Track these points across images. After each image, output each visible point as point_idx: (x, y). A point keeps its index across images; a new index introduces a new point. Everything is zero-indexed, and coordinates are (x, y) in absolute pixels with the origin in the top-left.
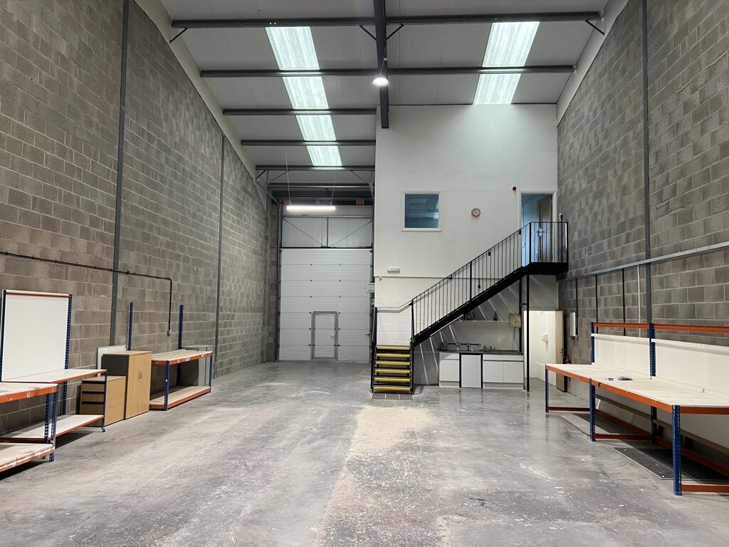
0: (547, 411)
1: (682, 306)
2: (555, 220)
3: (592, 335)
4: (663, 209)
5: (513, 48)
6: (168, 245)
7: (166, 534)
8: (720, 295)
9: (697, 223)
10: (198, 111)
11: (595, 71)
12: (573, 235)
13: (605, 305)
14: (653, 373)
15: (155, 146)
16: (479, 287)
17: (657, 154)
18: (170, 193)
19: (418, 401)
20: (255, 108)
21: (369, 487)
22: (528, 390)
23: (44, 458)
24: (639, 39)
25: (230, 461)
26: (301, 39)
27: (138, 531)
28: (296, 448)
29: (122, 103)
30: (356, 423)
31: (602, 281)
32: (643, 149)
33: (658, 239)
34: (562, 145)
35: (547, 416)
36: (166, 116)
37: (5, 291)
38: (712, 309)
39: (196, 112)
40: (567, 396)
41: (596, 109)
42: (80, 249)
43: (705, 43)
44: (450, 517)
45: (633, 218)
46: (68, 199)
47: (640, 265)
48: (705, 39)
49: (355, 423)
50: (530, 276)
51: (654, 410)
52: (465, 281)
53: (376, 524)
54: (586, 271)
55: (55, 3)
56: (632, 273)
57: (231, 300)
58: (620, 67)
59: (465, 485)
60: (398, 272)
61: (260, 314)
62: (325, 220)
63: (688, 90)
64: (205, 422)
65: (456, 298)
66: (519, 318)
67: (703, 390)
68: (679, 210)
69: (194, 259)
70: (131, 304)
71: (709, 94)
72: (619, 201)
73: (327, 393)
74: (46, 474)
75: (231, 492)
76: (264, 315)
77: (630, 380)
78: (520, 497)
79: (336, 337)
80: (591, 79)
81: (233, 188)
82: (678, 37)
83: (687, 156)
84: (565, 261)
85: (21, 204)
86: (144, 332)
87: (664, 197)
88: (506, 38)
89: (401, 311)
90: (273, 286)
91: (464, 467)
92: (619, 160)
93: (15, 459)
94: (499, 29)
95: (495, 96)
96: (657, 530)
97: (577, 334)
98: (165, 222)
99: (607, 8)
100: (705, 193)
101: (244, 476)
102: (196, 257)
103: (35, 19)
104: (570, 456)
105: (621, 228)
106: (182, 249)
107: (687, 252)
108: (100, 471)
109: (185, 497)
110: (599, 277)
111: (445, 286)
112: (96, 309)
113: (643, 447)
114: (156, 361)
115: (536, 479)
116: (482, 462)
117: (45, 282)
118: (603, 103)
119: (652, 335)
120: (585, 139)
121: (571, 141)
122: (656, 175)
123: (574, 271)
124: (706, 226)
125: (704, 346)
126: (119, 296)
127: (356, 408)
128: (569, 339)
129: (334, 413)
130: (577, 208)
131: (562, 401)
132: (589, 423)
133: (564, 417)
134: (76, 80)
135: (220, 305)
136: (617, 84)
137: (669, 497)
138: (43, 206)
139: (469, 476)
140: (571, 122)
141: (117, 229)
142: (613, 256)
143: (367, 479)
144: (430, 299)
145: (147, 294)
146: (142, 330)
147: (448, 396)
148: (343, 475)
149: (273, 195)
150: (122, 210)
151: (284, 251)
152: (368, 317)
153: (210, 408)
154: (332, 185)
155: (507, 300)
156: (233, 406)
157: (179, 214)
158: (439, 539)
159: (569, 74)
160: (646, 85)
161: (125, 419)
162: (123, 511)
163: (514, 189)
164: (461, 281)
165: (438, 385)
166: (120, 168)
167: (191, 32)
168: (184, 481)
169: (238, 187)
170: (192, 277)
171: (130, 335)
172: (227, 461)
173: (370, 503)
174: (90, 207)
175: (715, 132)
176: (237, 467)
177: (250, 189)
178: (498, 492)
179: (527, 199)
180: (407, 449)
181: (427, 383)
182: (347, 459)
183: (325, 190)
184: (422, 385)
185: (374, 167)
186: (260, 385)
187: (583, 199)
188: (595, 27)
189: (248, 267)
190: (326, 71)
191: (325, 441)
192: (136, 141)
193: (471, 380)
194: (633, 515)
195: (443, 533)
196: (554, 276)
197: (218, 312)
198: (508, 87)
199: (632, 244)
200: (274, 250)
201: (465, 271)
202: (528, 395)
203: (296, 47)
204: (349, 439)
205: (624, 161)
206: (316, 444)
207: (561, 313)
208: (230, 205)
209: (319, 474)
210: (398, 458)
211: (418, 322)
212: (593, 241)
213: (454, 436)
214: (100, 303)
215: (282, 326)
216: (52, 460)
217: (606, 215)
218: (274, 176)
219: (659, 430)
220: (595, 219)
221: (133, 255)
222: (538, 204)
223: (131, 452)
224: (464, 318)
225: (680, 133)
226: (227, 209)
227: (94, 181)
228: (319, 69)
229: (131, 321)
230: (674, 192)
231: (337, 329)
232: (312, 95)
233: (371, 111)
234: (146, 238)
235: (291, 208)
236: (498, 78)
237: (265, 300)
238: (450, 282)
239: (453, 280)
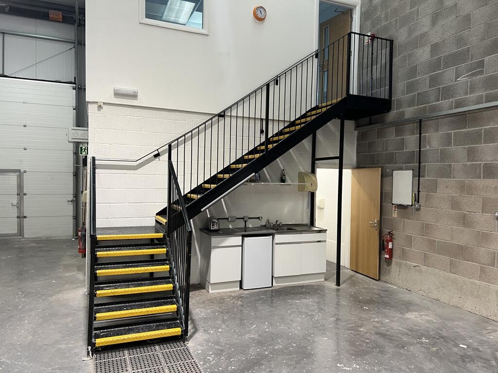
22: (338, 284)
60: (134, 96)
66: (315, 179)
79: (20, 206)
89: (139, 166)
111: (215, 126)
152: (71, 178)
193: (256, 277)
202: (338, 291)
231: (21, 194)
238: (221, 123)
239: (228, 120)
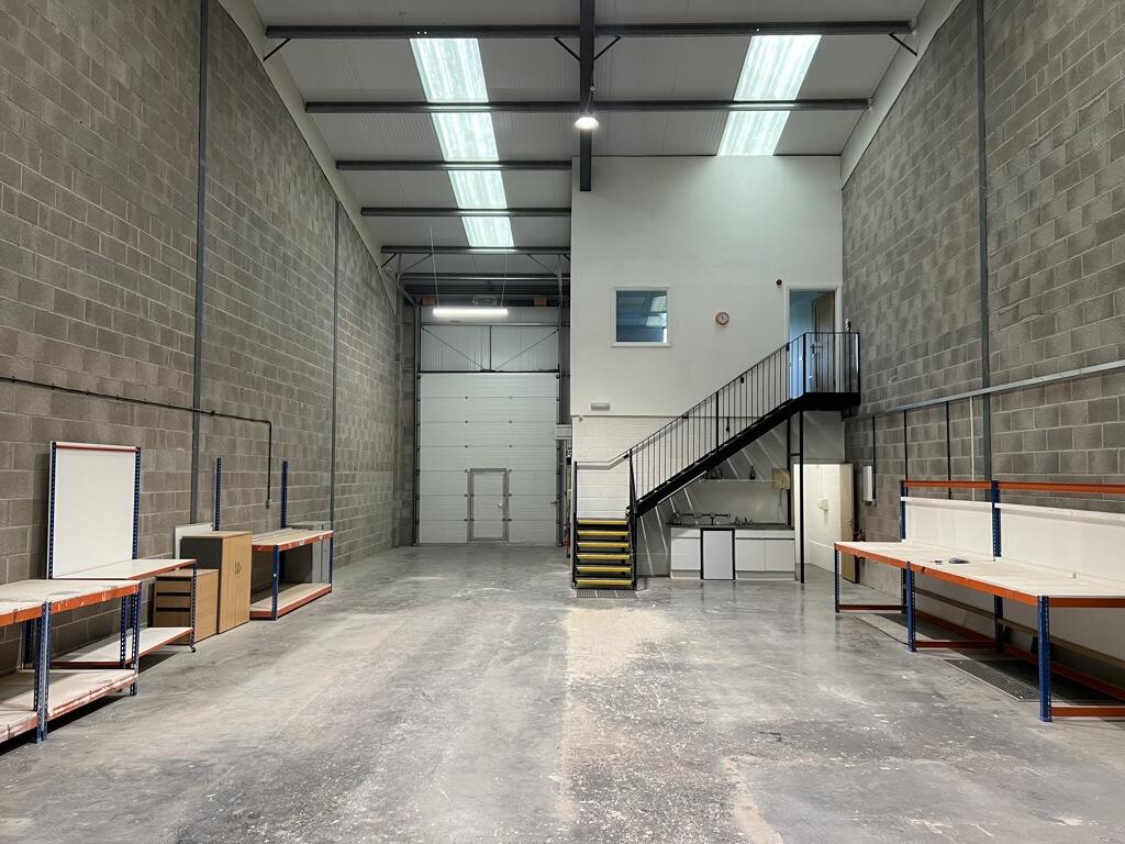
0: (837, 611)
1: (1038, 455)
2: (838, 329)
3: (903, 499)
4: (1010, 315)
5: (780, 71)
6: (266, 371)
7: (346, 789)
8: (1095, 439)
9: (1061, 335)
10: (303, 165)
11: (902, 109)
12: (867, 352)
13: (920, 456)
14: (997, 553)
15: (245, 220)
16: (728, 429)
17: (1000, 235)
18: (267, 292)
19: (646, 601)
20: (386, 159)
21: (612, 720)
22: (803, 581)
23: (120, 691)
24: (971, 65)
25: (399, 689)
26: (463, 57)
27: (304, 785)
28: (490, 669)
29: (202, 155)
30: (566, 633)
31: (915, 420)
32: (978, 227)
33: (1001, 359)
34: (849, 217)
35: (838, 618)
36: (261, 173)
37: (54, 444)
38: (1084, 459)
39: (299, 167)
40: (859, 589)
41: (903, 167)
42: (148, 377)
43: (1075, 77)
44: (740, 757)
45: (962, 328)
46: (132, 302)
47: (973, 397)
48: (1073, 71)
49: (563, 633)
50: (805, 413)
51: (999, 601)
52: (708, 420)
53: (638, 769)
54: (889, 406)
55: (110, 3)
56: (962, 408)
57: (351, 453)
58: (942, 105)
59: (749, 714)
60: (607, 408)
61: (388, 474)
62: (487, 330)
63: (1047, 144)
64: (338, 636)
65: (696, 445)
66: (786, 475)
67: (1074, 575)
68: (1035, 317)
69: (299, 391)
70: (219, 460)
71: (1080, 150)
72: (940, 303)
73: (508, 591)
74: (132, 713)
75: (418, 732)
76: (395, 475)
77: (966, 562)
78: (829, 730)
79: (506, 507)
80: (896, 121)
81: (351, 281)
82: (1032, 66)
83: (1047, 239)
84: (855, 390)
85: (69, 311)
86: (235, 503)
87: (1011, 298)
88: (770, 58)
89: (612, 466)
90: (409, 430)
91: (739, 690)
92: (941, 242)
93: (88, 692)
94: (760, 44)
95: (749, 145)
96: (1027, 768)
97: (874, 497)
98: (262, 336)
99: (921, 18)
100: (1073, 294)
101: (427, 710)
102: (302, 388)
103: (83, 30)
104: (886, 672)
105: (944, 342)
106: (284, 376)
107: (1046, 378)
108: (213, 707)
109: (352, 740)
110: (909, 414)
111: (680, 427)
112: (172, 469)
113: (984, 659)
114: (259, 546)
115: (845, 704)
116: (762, 684)
117: (104, 429)
118: (916, 157)
119: (996, 499)
120: (886, 209)
121: (864, 212)
122: (1000, 265)
123: (869, 405)
124: (1075, 341)
125: (1075, 513)
126: (202, 449)
127: (558, 611)
128: (862, 505)
129: (527, 619)
130: (874, 312)
131: (855, 597)
132: (907, 629)
133: (864, 618)
134: (139, 123)
135: (336, 460)
136: (936, 131)
137: (1033, 724)
138: (99, 314)
139: (749, 703)
140: (864, 184)
141: (197, 348)
142: (931, 382)
143: (607, 710)
144: (657, 448)
145: (236, 444)
146: (233, 501)
147: (688, 591)
148: (570, 704)
149: (406, 290)
150: (204, 318)
151: (424, 377)
152: (554, 477)
153: (340, 615)
154: (502, 275)
155: (769, 449)
156: (374, 612)
157: (279, 322)
158: (733, 786)
159: (861, 112)
160: (983, 134)
161: (218, 633)
162: (271, 760)
163: (779, 283)
164: (702, 421)
165: (668, 576)
166: (199, 255)
167: (296, 45)
168: (344, 718)
169: (358, 280)
170: (298, 418)
171: (218, 508)
172: (393, 689)
173: (621, 741)
174: (161, 314)
175: (1089, 206)
176: (412, 697)
177: (374, 283)
178: (797, 723)
179: (797, 296)
180: (650, 667)
181: (652, 573)
182: (569, 684)
183: (486, 283)
184: (646, 577)
185: (569, 249)
186: (400, 581)
187: (884, 299)
188: (902, 43)
189: (373, 402)
190: (498, 104)
191: (527, 659)
192: (220, 212)
193: (717, 568)
194: (991, 748)
195: (735, 779)
196: (839, 413)
197: (333, 471)
198: (770, 131)
199: (962, 365)
200: (410, 376)
201: (708, 406)
202: (803, 589)
203: (455, 68)
204: (563, 656)
205: (949, 244)
206: (516, 663)
207: (849, 468)
208: (347, 308)
209: (535, 704)
210: (641, 681)
211: (640, 483)
212: (901, 361)
213: (713, 649)
214: (175, 461)
215: (422, 491)
216: (133, 693)
217: (921, 322)
218: (410, 262)
219: (1006, 633)
220: (903, 328)
221: (219, 386)
222: (813, 306)
223: (247, 679)
224: (705, 477)
225: (1036, 205)
226: (344, 312)
227: (165, 275)
228: (487, 101)
229: (218, 486)
230: (1026, 292)
231: (506, 495)
232: (474, 140)
233: (565, 164)
234: (237, 360)
235: (441, 312)
236: (757, 117)
237: (396, 452)
238: (685, 423)
239: (691, 420)
